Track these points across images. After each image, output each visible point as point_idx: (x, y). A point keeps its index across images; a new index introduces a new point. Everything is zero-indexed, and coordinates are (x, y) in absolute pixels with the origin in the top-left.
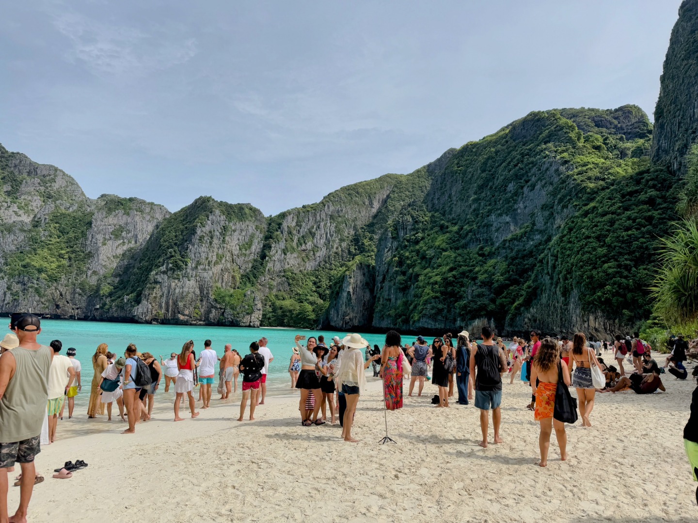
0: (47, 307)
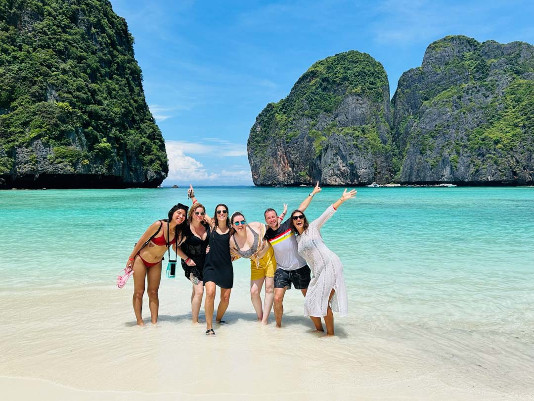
0: (505, 175)
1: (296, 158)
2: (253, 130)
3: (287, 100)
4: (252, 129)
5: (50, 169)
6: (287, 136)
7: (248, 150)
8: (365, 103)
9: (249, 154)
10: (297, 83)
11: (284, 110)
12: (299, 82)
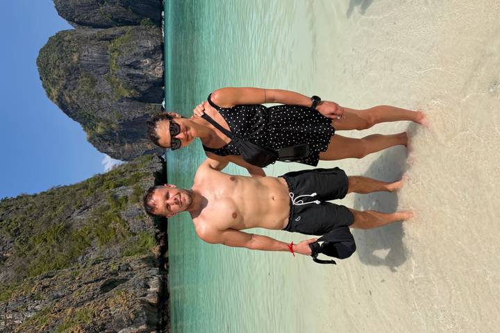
1: (139, 113)
3: (84, 124)
6: (118, 121)
8: (87, 49)
10: (68, 115)
11: (94, 127)
12: (68, 113)
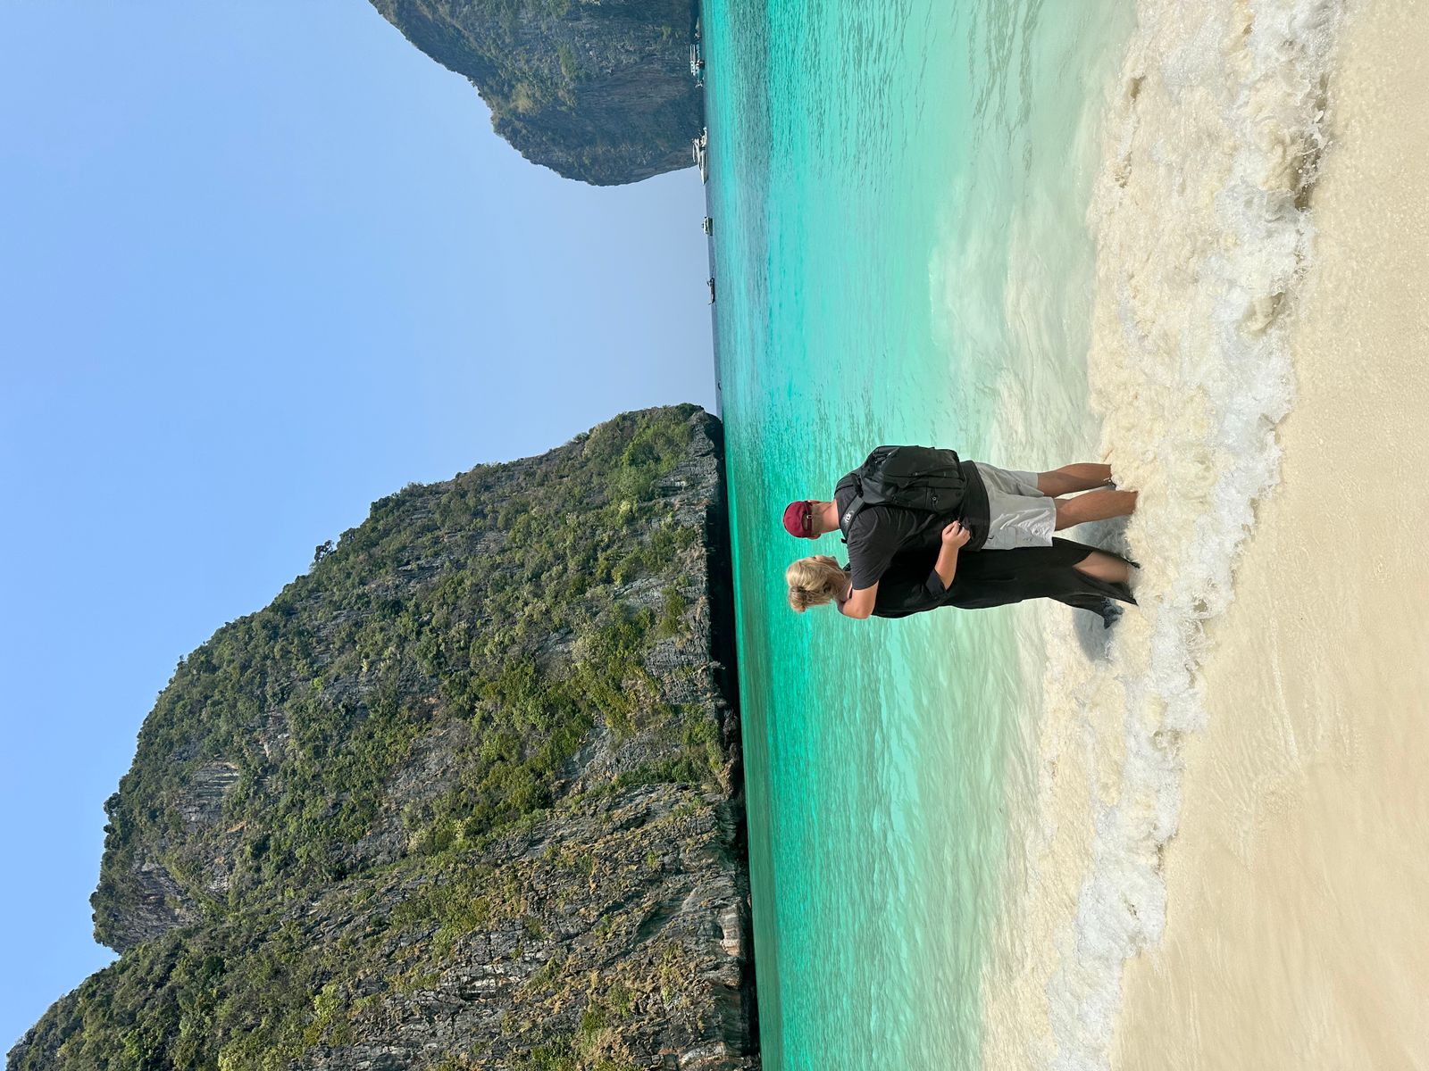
1: (627, 51)
2: (567, 171)
3: (479, 80)
4: (563, 175)
5: (702, 644)
6: (571, 79)
7: (617, 183)
9: (628, 182)
11: (506, 89)
